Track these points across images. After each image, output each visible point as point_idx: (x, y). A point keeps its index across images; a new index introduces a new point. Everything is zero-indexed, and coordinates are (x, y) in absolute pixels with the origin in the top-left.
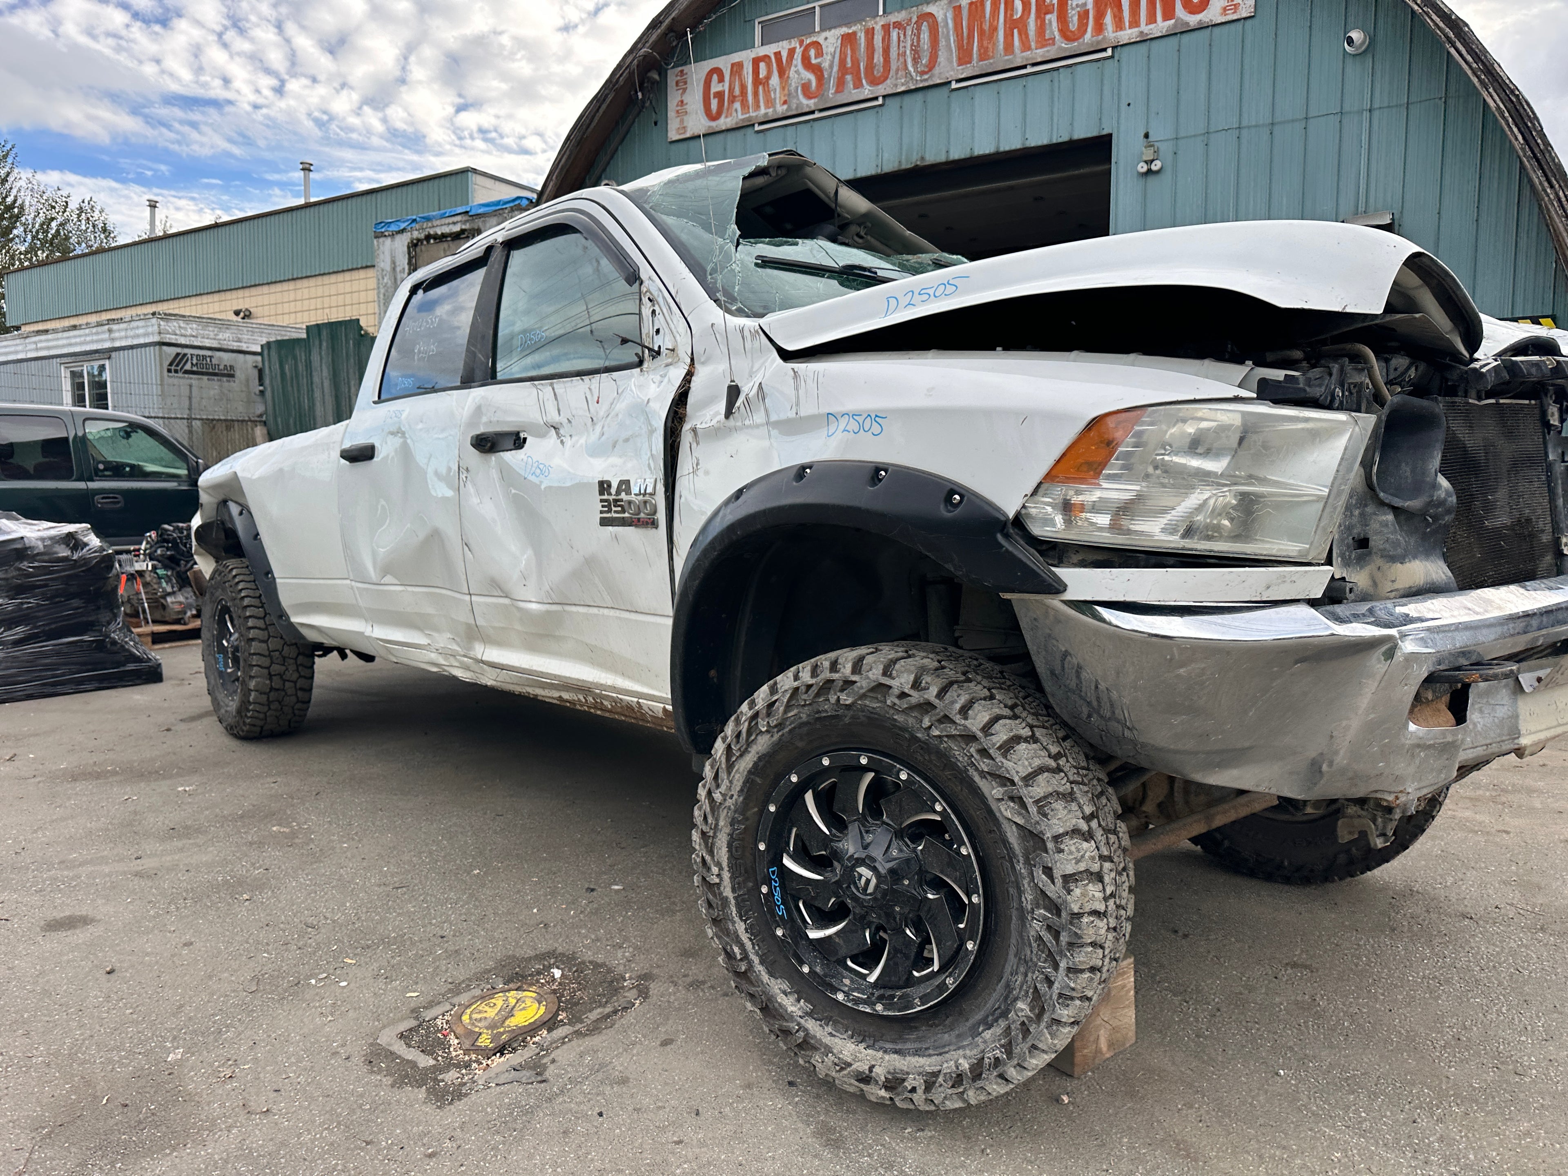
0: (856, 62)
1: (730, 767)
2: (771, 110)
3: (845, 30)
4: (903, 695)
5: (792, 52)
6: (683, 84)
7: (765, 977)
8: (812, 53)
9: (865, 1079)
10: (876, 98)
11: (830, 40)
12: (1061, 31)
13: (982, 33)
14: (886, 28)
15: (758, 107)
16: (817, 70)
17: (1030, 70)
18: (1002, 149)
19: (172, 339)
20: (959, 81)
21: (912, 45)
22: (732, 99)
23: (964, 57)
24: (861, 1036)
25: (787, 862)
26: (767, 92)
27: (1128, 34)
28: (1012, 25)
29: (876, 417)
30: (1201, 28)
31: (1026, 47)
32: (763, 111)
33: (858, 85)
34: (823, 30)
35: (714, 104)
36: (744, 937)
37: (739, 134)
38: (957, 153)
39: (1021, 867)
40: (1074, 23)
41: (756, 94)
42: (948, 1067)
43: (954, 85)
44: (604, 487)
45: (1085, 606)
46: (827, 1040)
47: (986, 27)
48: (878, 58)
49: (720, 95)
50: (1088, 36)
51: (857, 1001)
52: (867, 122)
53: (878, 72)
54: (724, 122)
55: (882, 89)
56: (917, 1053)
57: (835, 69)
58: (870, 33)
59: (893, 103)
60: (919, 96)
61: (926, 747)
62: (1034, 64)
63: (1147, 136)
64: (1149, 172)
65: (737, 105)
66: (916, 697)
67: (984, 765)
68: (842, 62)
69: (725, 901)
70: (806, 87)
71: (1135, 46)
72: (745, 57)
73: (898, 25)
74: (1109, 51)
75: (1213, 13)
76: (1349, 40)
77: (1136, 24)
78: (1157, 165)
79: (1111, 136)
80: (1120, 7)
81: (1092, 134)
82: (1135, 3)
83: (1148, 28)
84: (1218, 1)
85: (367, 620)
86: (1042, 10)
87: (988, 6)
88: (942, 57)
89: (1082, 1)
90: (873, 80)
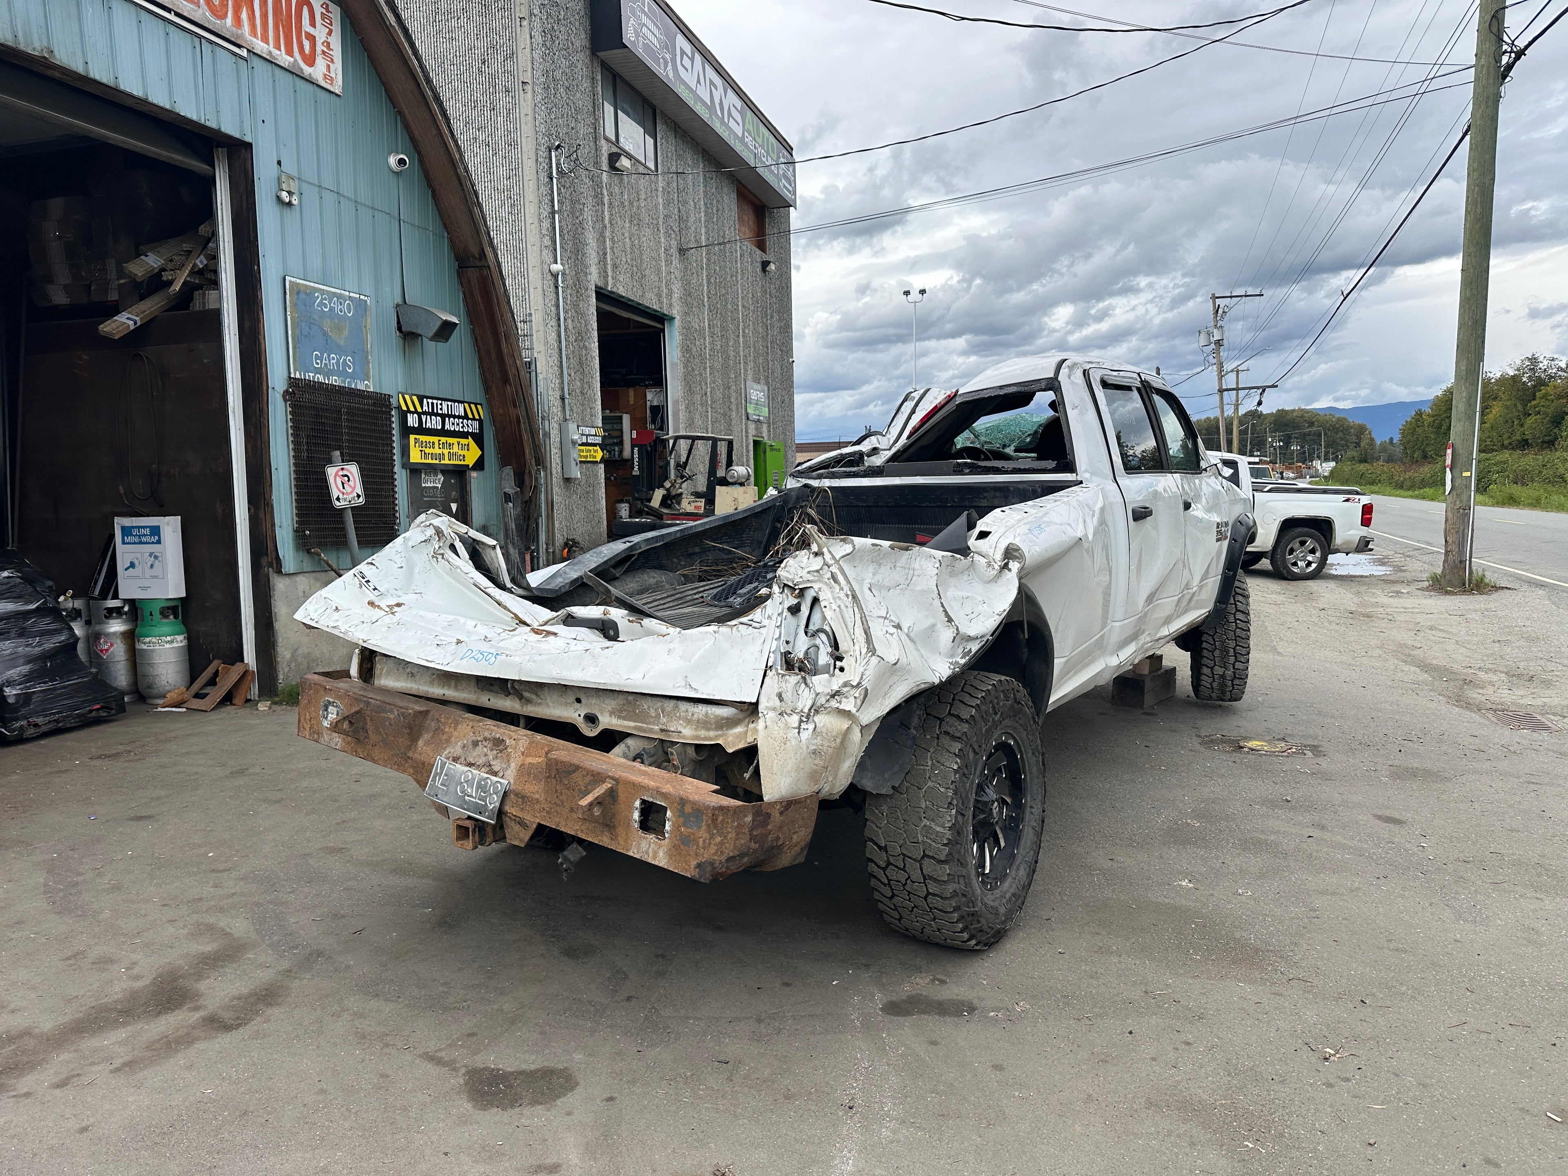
17: (171, 17)
27: (260, 47)
30: (310, 81)
38: (99, 72)
44: (1217, 525)
50: (229, 21)
63: (279, 163)
64: (289, 202)
71: (262, 61)
74: (244, 55)
75: (317, 72)
76: (401, 162)
77: (265, 40)
78: (295, 201)
79: (250, 145)
80: (253, 11)
81: (236, 134)
82: (264, 16)
83: (276, 52)
84: (320, 62)
85: (1112, 654)
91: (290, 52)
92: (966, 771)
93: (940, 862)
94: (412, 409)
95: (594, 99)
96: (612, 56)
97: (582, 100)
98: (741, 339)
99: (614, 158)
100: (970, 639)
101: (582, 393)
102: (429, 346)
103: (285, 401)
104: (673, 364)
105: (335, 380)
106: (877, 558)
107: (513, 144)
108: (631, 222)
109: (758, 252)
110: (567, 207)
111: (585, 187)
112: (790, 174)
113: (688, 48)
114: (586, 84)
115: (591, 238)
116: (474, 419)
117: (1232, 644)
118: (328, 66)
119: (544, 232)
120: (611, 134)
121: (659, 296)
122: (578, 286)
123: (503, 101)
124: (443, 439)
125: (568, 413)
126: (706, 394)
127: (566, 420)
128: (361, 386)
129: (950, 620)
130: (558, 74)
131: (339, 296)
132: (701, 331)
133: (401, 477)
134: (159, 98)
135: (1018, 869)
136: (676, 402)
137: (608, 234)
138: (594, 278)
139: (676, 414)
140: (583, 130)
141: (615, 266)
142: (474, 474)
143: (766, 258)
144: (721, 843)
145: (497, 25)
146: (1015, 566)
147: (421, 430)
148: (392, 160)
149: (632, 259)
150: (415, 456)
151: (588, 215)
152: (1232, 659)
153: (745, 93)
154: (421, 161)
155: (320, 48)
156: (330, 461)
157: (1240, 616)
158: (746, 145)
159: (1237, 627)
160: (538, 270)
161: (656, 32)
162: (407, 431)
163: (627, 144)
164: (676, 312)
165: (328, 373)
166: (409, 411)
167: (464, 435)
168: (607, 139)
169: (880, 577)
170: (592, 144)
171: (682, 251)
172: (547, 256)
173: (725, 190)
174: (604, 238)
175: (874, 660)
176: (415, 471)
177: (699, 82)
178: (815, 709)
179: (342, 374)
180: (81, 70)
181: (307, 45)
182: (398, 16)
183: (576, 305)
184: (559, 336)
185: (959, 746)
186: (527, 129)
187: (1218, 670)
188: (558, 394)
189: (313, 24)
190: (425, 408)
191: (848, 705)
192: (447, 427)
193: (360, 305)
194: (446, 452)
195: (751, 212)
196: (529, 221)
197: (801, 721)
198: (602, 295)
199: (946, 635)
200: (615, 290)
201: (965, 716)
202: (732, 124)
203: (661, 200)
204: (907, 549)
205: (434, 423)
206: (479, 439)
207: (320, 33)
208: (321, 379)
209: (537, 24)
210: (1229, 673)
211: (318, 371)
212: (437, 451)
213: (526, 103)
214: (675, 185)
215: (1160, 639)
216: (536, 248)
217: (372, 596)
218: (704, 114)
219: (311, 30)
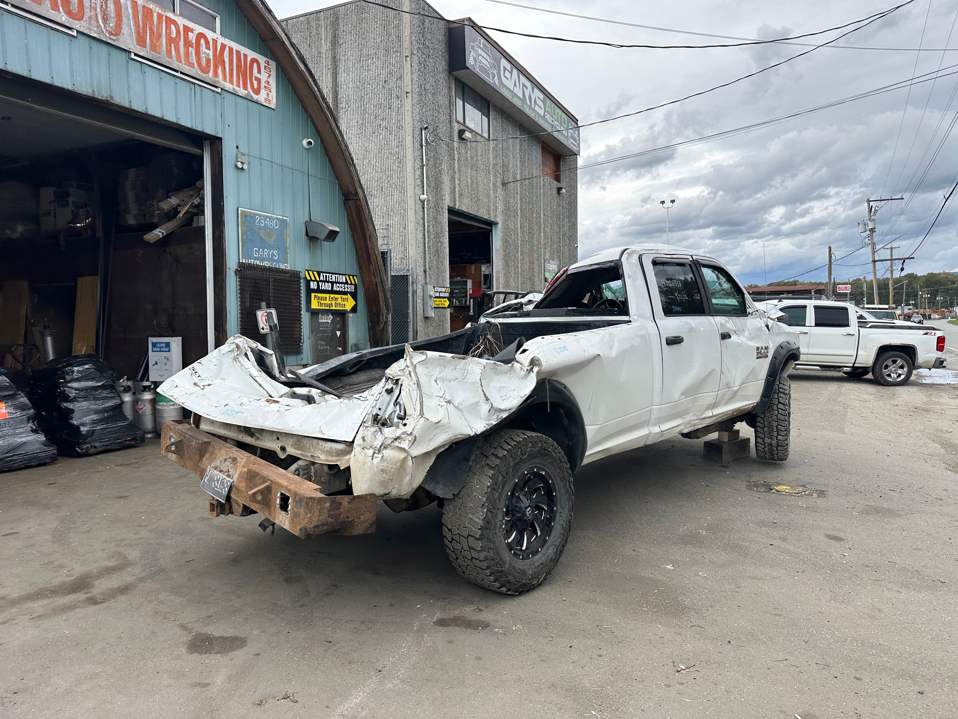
10: (70, 28)
12: (197, 62)
13: (152, 31)
17: (178, 74)
20: (136, 55)
21: (102, 6)
23: (141, 42)
27: (228, 86)
28: (170, 41)
30: (256, 102)
31: (178, 59)
33: (55, 7)
38: (137, 106)
40: (203, 62)
43: (133, 56)
44: (758, 349)
47: (154, 29)
50: (211, 74)
52: (60, 44)
53: (73, 8)
55: (76, 25)
60: (104, 49)
62: (181, 73)
63: (237, 147)
64: (241, 168)
71: (229, 94)
74: (220, 90)
75: (261, 97)
76: (309, 143)
77: (231, 82)
78: (245, 167)
79: (220, 139)
80: (225, 68)
81: (213, 133)
82: (231, 70)
83: (237, 89)
84: (263, 93)
85: (654, 425)
86: (188, 44)
87: (155, 15)
88: (125, 30)
89: (207, 51)
90: (69, 13)
91: (245, 88)
92: (495, 487)
93: (477, 539)
94: (313, 279)
95: (450, 99)
96: (461, 74)
97: (443, 100)
98: (542, 234)
99: (461, 133)
100: (501, 411)
101: (437, 268)
102: (326, 244)
103: (236, 275)
104: (497, 250)
105: (267, 264)
106: (443, 364)
107: (400, 128)
108: (472, 169)
109: (555, 182)
110: (431, 162)
111: (443, 150)
112: (576, 136)
113: (508, 66)
114: (445, 91)
115: (446, 179)
116: (351, 284)
117: (775, 424)
118: (268, 94)
119: (417, 177)
120: (460, 118)
121: (488, 211)
122: (437, 207)
123: (395, 103)
124: (332, 296)
125: (428, 280)
126: (517, 267)
127: (426, 283)
128: (282, 267)
129: (487, 399)
130: (427, 87)
131: (270, 218)
132: (516, 230)
133: (305, 317)
134: (170, 117)
135: (547, 549)
136: (498, 272)
137: (457, 176)
138: (447, 202)
139: (498, 279)
140: (443, 117)
141: (461, 195)
142: (351, 315)
143: (560, 185)
144: (311, 518)
145: (393, 61)
146: (536, 369)
147: (318, 290)
148: (305, 142)
149: (472, 190)
150: (314, 305)
151: (445, 166)
152: (775, 434)
153: (546, 90)
154: (322, 141)
155: (263, 84)
156: (260, 308)
157: (781, 406)
158: (546, 121)
159: (779, 413)
160: (413, 198)
161: (488, 58)
162: (309, 291)
163: (470, 124)
164: (499, 220)
165: (262, 260)
166: (311, 280)
167: (345, 293)
168: (458, 122)
169: (444, 374)
170: (448, 125)
171: (504, 184)
172: (418, 191)
173: (534, 147)
174: (454, 179)
175: (422, 420)
176: (314, 313)
177: (515, 85)
178: (384, 446)
179: (272, 260)
180: (127, 105)
181: (255, 83)
182: (306, 65)
183: (435, 218)
184: (424, 236)
185: (492, 472)
186: (408, 119)
187: (767, 440)
188: (422, 269)
189: (259, 72)
190: (322, 278)
191: (405, 445)
192: (335, 289)
193: (283, 222)
194: (333, 303)
195: (552, 159)
196: (408, 171)
197: (374, 453)
198: (452, 211)
199: (485, 408)
200: (460, 208)
201: (500, 455)
202: (537, 108)
203: (491, 156)
204: (464, 359)
205: (328, 286)
206: (354, 295)
207: (263, 77)
208: (258, 263)
209: (415, 59)
210: (774, 442)
211: (256, 259)
212: (328, 302)
213: (408, 103)
214: (501, 146)
215: (704, 418)
216: (412, 186)
217: (196, 380)
218: (518, 104)
219: (258, 75)
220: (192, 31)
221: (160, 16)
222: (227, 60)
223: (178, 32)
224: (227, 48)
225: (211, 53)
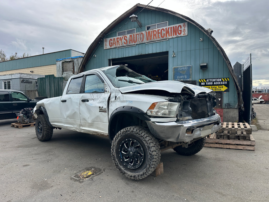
0: (132, 39)
1: (116, 141)
2: (119, 46)
3: (130, 35)
4: (135, 132)
5: (122, 37)
6: (106, 41)
7: (120, 166)
8: (125, 38)
9: (131, 176)
10: (135, 45)
11: (128, 36)
12: (161, 36)
13: (150, 36)
14: (136, 35)
15: (117, 45)
16: (126, 40)
18: (153, 53)
19: (22, 77)
20: (147, 43)
21: (140, 37)
22: (114, 44)
23: (147, 39)
24: (131, 172)
25: (122, 152)
26: (119, 43)
27: (170, 37)
28: (154, 35)
29: (132, 101)
30: (180, 37)
31: (156, 38)
32: (118, 46)
33: (132, 43)
34: (127, 34)
35: (111, 44)
36: (117, 161)
37: (115, 49)
39: (147, 150)
40: (163, 35)
41: (117, 43)
42: (140, 174)
43: (146, 43)
44: (100, 107)
45: (154, 122)
46: (127, 172)
47: (151, 35)
48: (135, 39)
49: (112, 43)
50: (165, 37)
51: (130, 167)
52: (134, 48)
53: (135, 41)
54: (112, 47)
55: (136, 43)
56: (137, 173)
57: (129, 40)
58: (134, 35)
59: (137, 46)
60: (141, 45)
61: (137, 137)
62: (157, 41)
63: (173, 51)
64: (174, 56)
65: (114, 45)
66: (136, 132)
67: (144, 139)
68: (130, 39)
69: (115, 157)
70: (125, 43)
71: (171, 39)
72: (116, 38)
73: (138, 34)
74: (168, 40)
75: (182, 35)
79: (168, 51)
81: (165, 51)
82: (171, 33)
84: (183, 33)
86: (158, 33)
87: (151, 32)
88: (144, 39)
89: (164, 32)
90: (135, 42)
91: (176, 35)
116: (225, 81)
118: (184, 33)
124: (213, 86)
128: (189, 80)
131: (184, 67)
142: (225, 93)
147: (205, 85)
155: (182, 31)
165: (181, 79)
166: (202, 82)
179: (184, 79)
181: (180, 32)
189: (181, 28)
190: (207, 81)
192: (215, 84)
193: (189, 67)
194: (215, 89)
205: (210, 83)
206: (227, 85)
207: (183, 29)
211: (178, 79)
219: (181, 29)
220: (160, 30)
221: (152, 31)
222: (170, 31)
223: (156, 32)
224: (170, 28)
225: (165, 32)
